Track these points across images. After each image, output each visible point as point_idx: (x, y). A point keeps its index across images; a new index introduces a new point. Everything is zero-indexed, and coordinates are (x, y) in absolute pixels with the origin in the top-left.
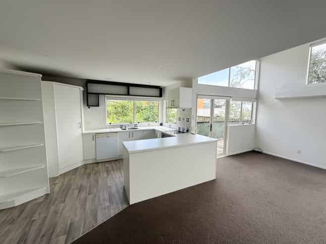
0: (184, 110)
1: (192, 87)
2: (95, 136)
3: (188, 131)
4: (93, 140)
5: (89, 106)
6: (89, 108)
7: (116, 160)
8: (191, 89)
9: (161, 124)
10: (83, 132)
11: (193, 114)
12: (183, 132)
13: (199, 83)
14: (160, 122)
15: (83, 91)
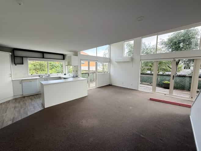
0: (75, 67)
1: (78, 56)
2: (22, 81)
3: (77, 76)
4: (20, 83)
5: (16, 64)
6: (16, 65)
7: (37, 95)
8: (77, 57)
9: (65, 74)
10: (13, 79)
11: (79, 68)
12: (75, 77)
13: (81, 54)
14: (64, 73)
15: (11, 55)
